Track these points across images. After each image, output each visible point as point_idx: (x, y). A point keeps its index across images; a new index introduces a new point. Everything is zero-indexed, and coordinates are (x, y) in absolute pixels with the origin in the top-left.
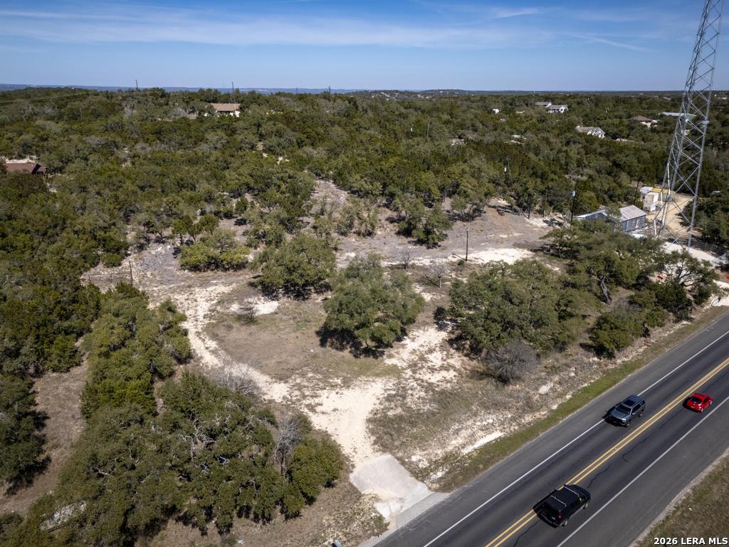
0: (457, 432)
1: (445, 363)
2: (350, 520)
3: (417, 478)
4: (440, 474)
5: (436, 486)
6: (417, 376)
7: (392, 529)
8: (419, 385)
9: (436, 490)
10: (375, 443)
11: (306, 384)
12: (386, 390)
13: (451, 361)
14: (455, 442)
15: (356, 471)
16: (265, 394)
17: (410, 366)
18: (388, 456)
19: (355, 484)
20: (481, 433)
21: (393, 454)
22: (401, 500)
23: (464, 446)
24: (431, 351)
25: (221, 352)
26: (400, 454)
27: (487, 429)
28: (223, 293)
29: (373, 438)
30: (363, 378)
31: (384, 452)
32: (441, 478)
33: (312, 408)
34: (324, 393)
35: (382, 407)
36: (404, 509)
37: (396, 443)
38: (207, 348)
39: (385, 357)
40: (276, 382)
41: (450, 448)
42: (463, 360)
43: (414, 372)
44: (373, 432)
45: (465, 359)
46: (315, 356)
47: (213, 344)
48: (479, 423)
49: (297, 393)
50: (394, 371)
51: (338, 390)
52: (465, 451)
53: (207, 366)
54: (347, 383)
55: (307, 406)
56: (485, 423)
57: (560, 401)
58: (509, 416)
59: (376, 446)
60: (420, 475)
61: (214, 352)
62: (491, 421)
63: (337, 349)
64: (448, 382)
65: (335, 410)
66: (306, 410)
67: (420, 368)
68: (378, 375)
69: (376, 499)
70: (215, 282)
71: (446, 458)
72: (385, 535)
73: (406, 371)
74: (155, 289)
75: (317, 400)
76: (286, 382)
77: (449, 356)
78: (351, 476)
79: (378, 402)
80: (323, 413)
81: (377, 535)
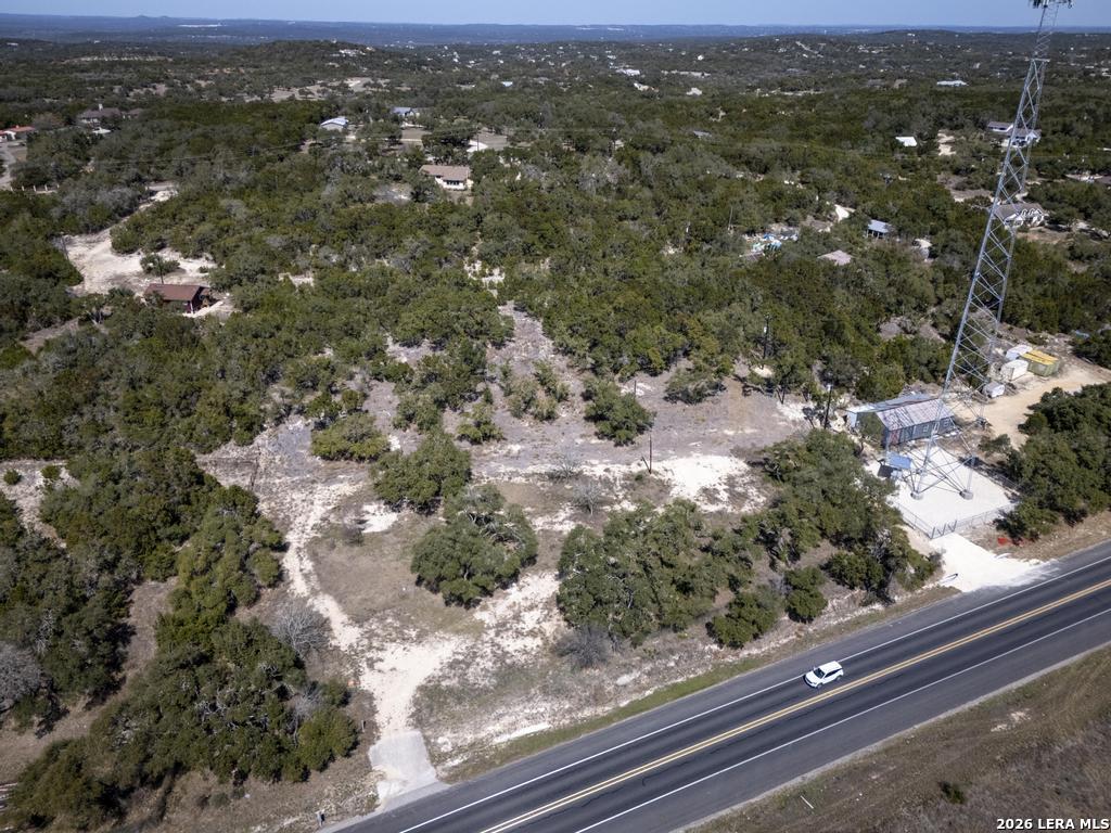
0: (498, 718)
1: (538, 626)
2: (349, 794)
3: (432, 762)
4: (457, 762)
5: (445, 774)
6: (498, 640)
7: (378, 811)
8: (492, 652)
9: (442, 779)
10: (412, 716)
11: (379, 631)
12: (454, 653)
13: (546, 625)
14: (491, 728)
15: (379, 743)
16: (334, 638)
17: (498, 625)
18: (417, 733)
19: (371, 758)
20: (526, 722)
21: (423, 731)
22: (405, 783)
23: (498, 734)
24: (531, 608)
25: (314, 578)
26: (429, 733)
27: (532, 719)
28: (345, 495)
29: (413, 710)
30: (441, 633)
31: (416, 727)
32: (456, 767)
33: (371, 663)
34: (391, 647)
35: (441, 674)
36: (402, 793)
37: (432, 720)
38: (301, 570)
39: (478, 608)
40: (351, 624)
41: (482, 734)
42: (559, 626)
43: (497, 634)
44: (416, 702)
45: (563, 624)
46: (404, 597)
47: (308, 565)
48: (527, 711)
49: (366, 642)
50: (478, 629)
51: (407, 645)
52: (497, 741)
53: (293, 594)
54: (420, 639)
55: (368, 660)
56: (534, 711)
57: (635, 697)
58: (567, 707)
59: (411, 720)
60: (437, 758)
61: (306, 577)
62: (542, 710)
63: (431, 590)
64: (525, 652)
65: (393, 669)
66: (365, 665)
67: (507, 630)
68: (457, 632)
69: (382, 777)
70: (342, 477)
71: (472, 745)
72: (370, 816)
73: (489, 632)
74: (277, 481)
75: (381, 654)
76: (361, 626)
77: (548, 618)
78: (372, 748)
79: (440, 667)
80: (380, 671)
81: (362, 814)
